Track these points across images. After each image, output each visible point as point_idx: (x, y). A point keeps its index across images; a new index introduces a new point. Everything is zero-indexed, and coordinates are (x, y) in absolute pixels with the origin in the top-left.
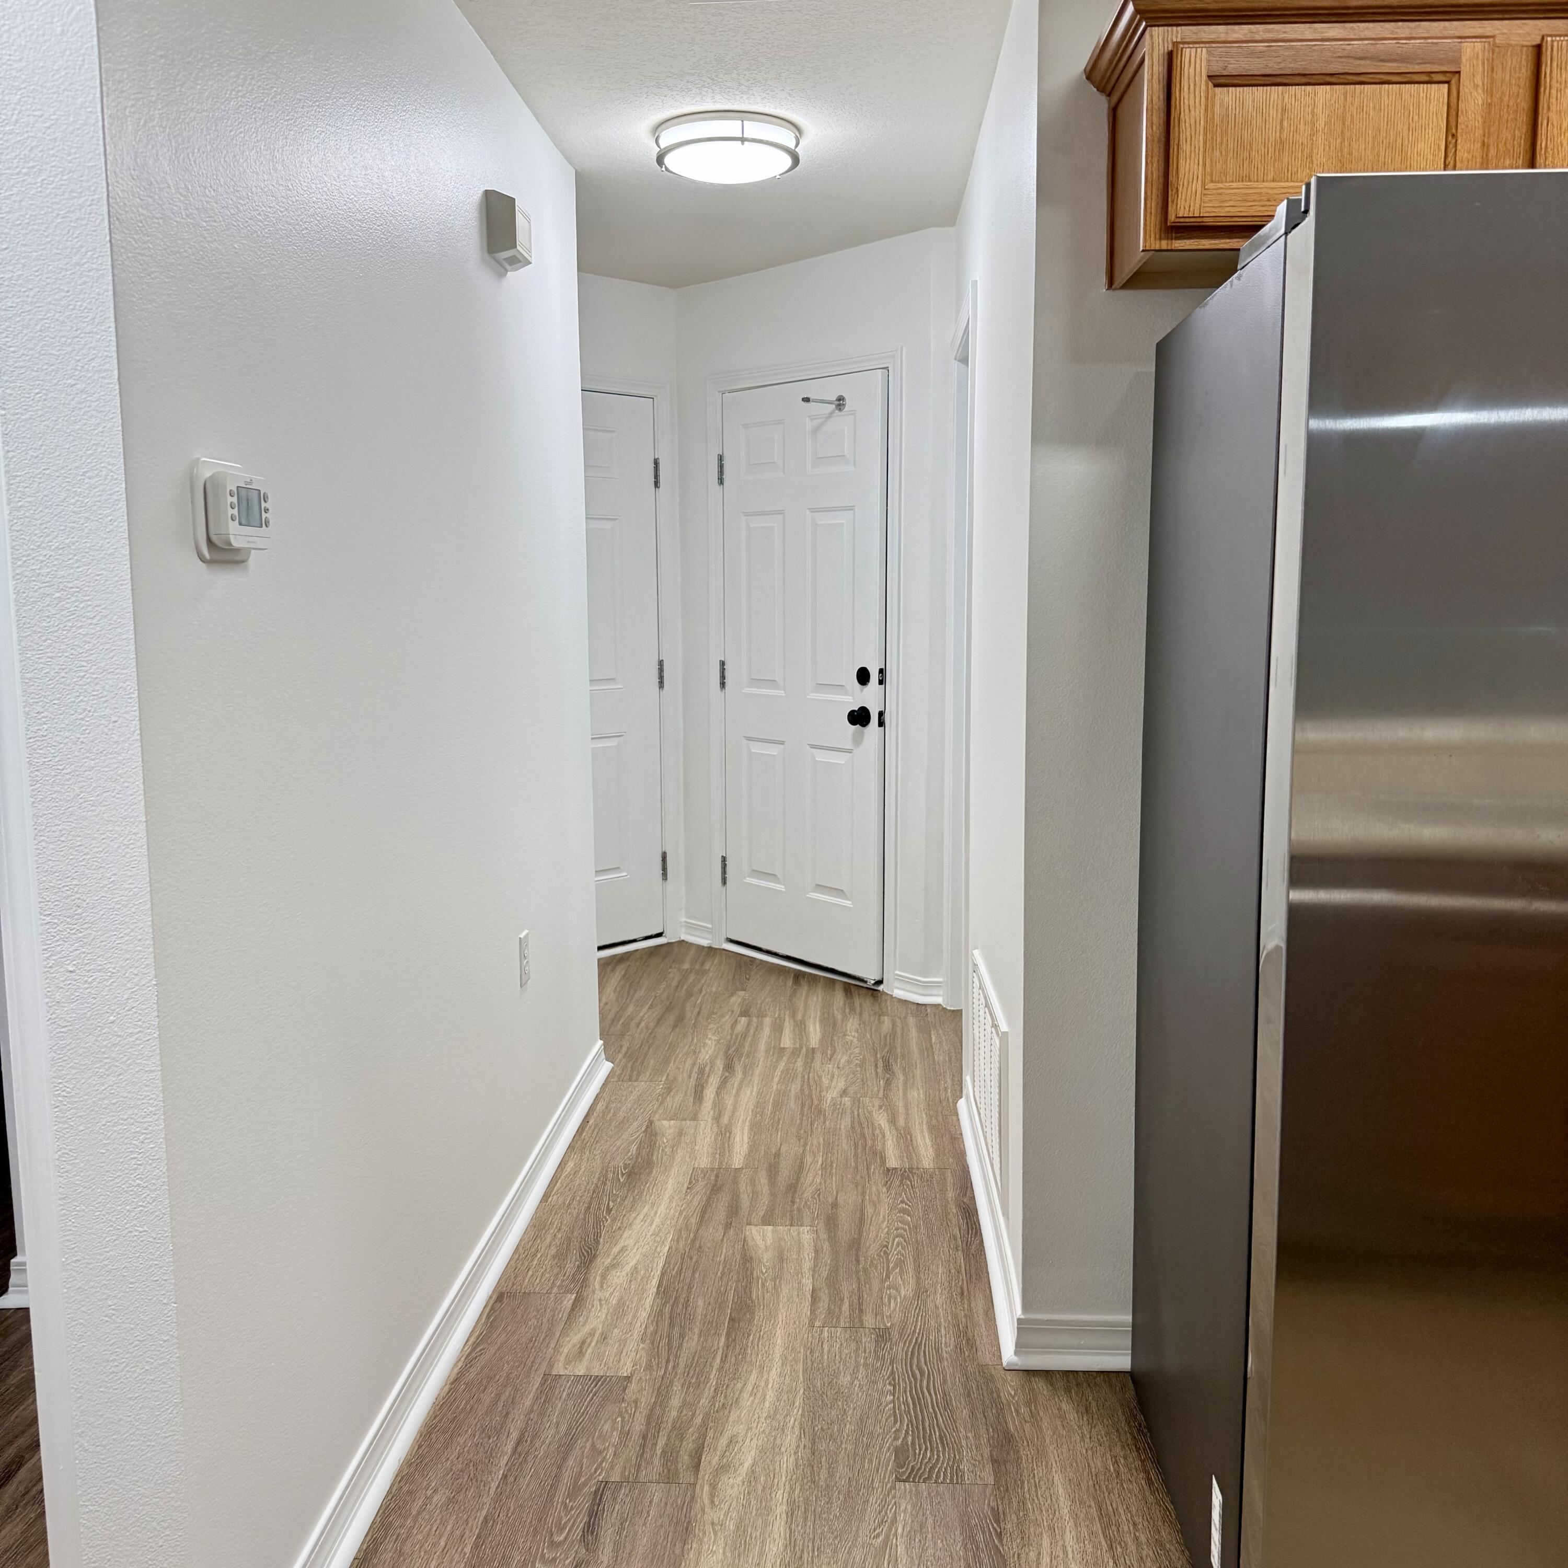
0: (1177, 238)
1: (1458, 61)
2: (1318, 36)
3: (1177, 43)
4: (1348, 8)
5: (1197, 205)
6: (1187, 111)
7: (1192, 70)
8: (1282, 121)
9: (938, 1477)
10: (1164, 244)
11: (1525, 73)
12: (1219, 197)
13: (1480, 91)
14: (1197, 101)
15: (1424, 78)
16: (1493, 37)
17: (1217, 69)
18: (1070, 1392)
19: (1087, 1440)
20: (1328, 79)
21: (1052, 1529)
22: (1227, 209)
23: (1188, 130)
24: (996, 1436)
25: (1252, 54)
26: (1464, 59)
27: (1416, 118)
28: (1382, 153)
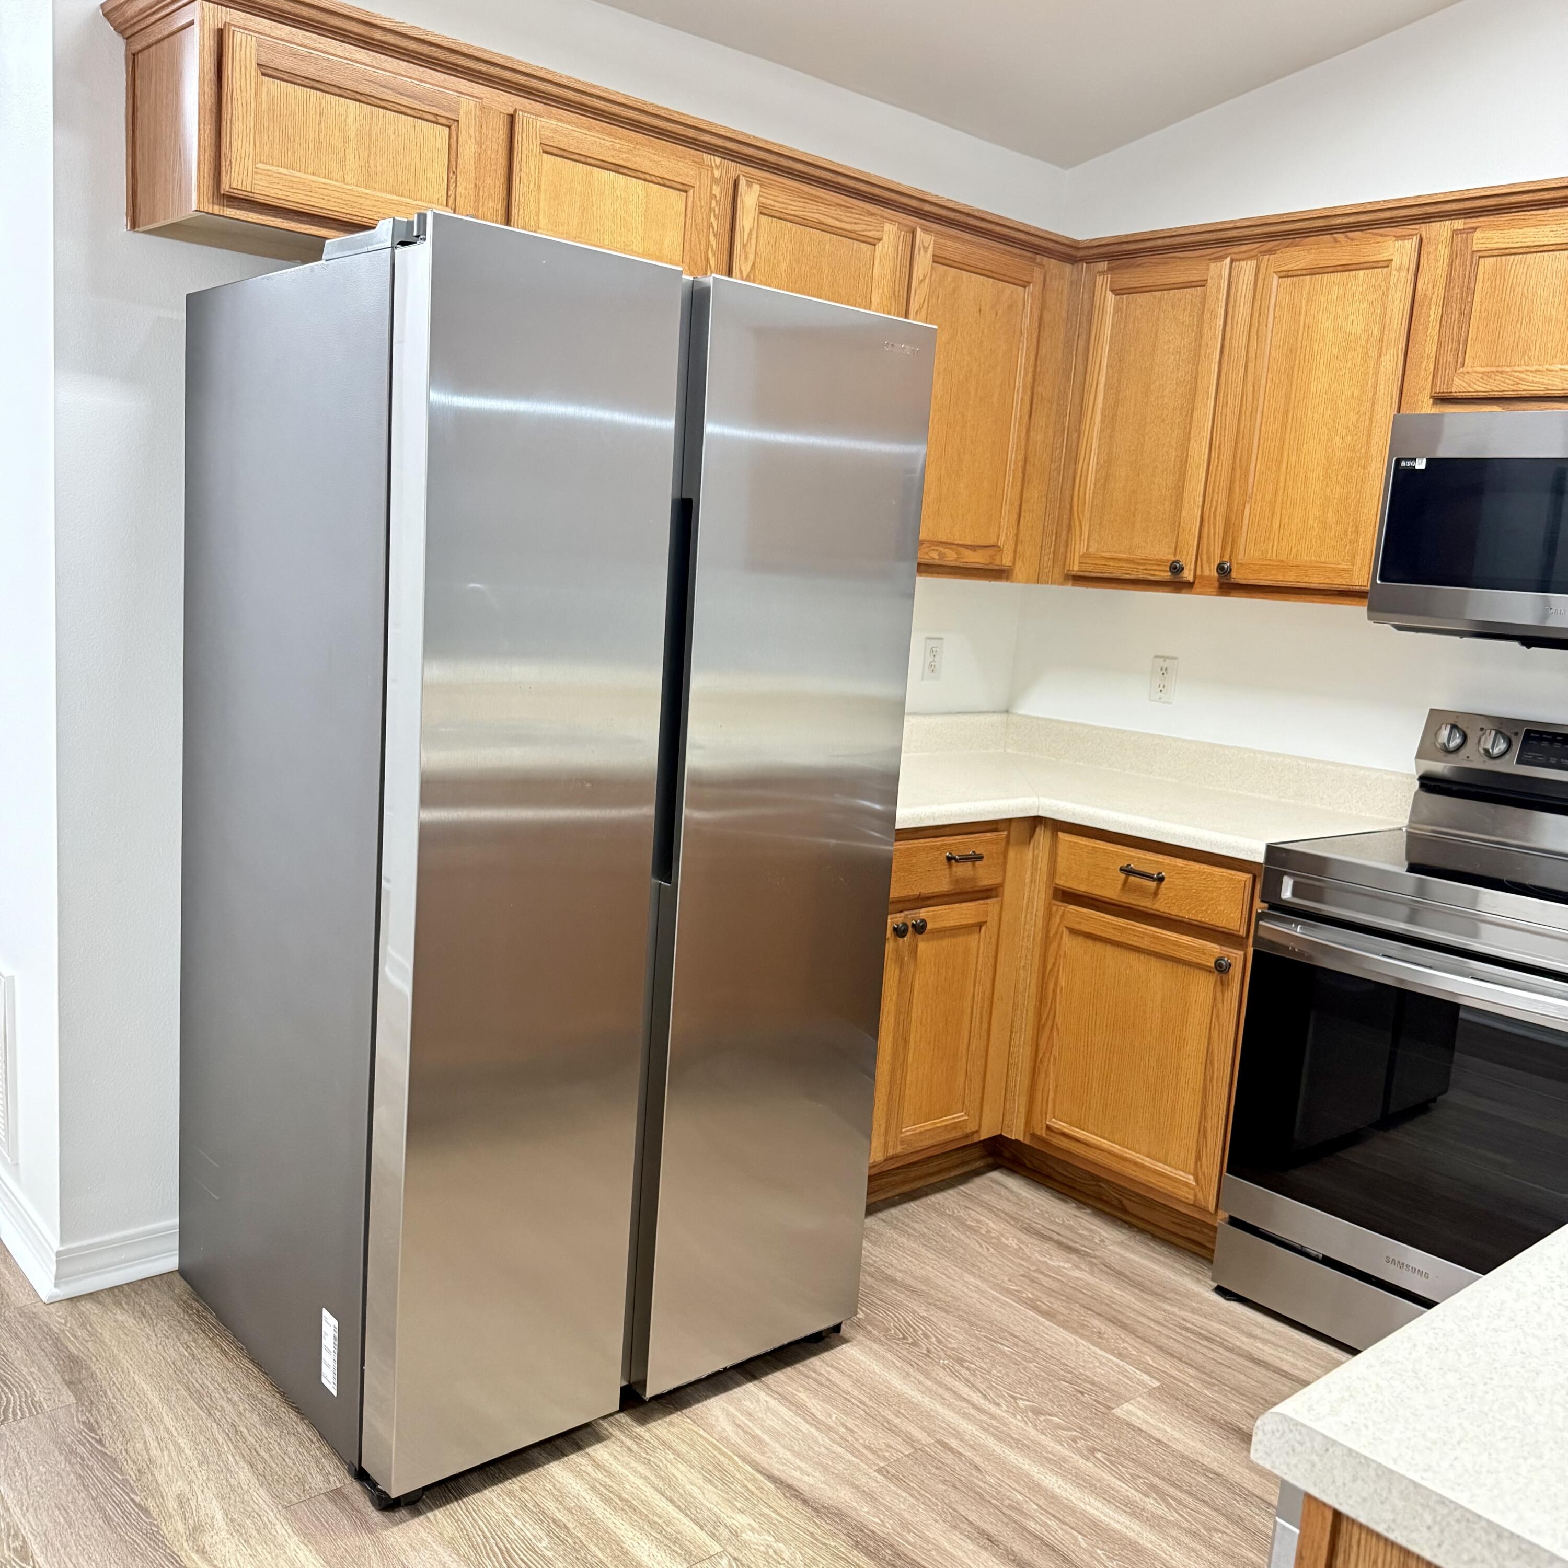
0: (228, 206)
1: (457, 112)
2: (347, 55)
3: (230, 24)
4: (373, 39)
5: (249, 181)
6: (239, 90)
7: (243, 53)
8: (320, 124)
9: (15, 1414)
10: (217, 209)
11: (502, 134)
12: (267, 178)
13: (473, 141)
14: (248, 82)
15: (432, 118)
16: (481, 99)
17: (264, 60)
19: (154, 1338)
20: (358, 97)
21: (149, 1419)
22: (276, 191)
23: (240, 109)
24: (61, 1362)
25: (294, 54)
26: (462, 111)
27: (425, 150)
28: (400, 173)
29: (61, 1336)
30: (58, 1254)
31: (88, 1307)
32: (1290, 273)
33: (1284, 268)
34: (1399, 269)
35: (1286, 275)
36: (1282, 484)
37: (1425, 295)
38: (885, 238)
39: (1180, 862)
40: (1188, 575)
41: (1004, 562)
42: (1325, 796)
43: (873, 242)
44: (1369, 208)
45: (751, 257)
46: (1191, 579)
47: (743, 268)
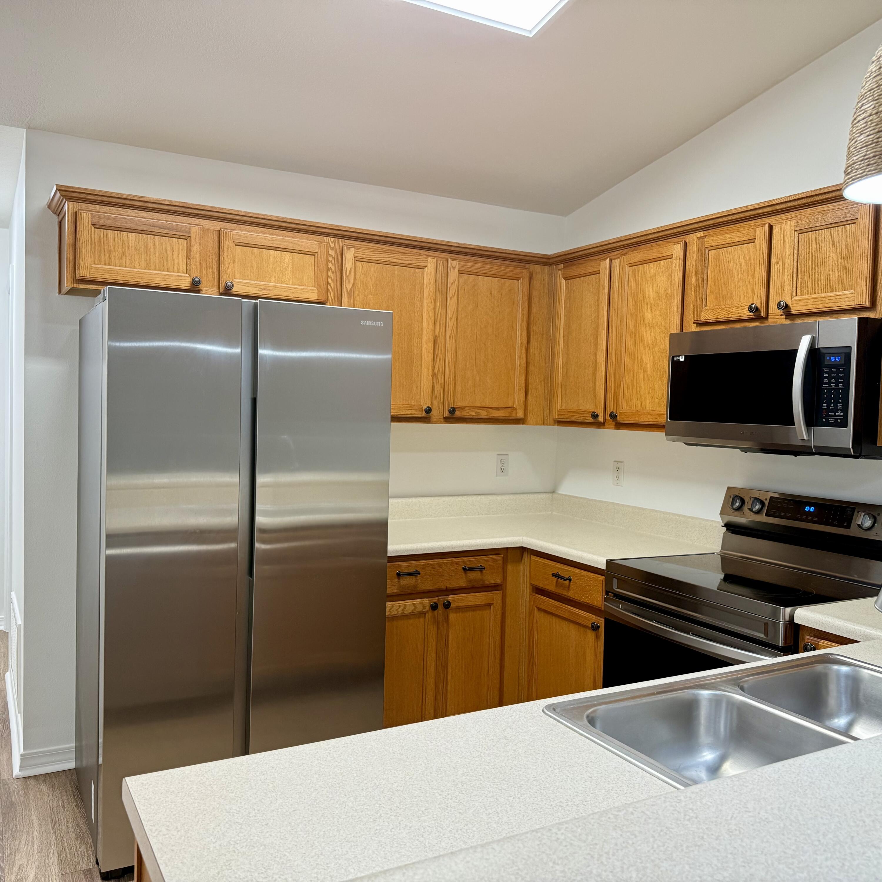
0: (80, 284)
1: (189, 232)
2: (136, 215)
3: (79, 210)
4: (147, 207)
5: (88, 273)
6: (83, 236)
7: (85, 221)
8: (122, 245)
10: (75, 286)
11: (216, 240)
12: (97, 270)
13: (198, 244)
14: (87, 232)
15: (178, 237)
16: (202, 225)
17: (95, 221)
18: (46, 781)
20: (140, 232)
22: (101, 275)
23: (84, 243)
24: (6, 804)
25: (109, 218)
26: (192, 232)
27: (175, 251)
28: (162, 261)
29: (12, 793)
30: (22, 755)
31: (32, 782)
32: (633, 264)
33: (630, 262)
34: (676, 260)
35: (631, 265)
36: (636, 371)
37: (690, 271)
38: (429, 265)
39: (577, 571)
40: (601, 419)
41: (518, 415)
42: (689, 536)
43: (423, 268)
44: (661, 229)
45: (352, 281)
46: (602, 421)
47: (347, 287)
